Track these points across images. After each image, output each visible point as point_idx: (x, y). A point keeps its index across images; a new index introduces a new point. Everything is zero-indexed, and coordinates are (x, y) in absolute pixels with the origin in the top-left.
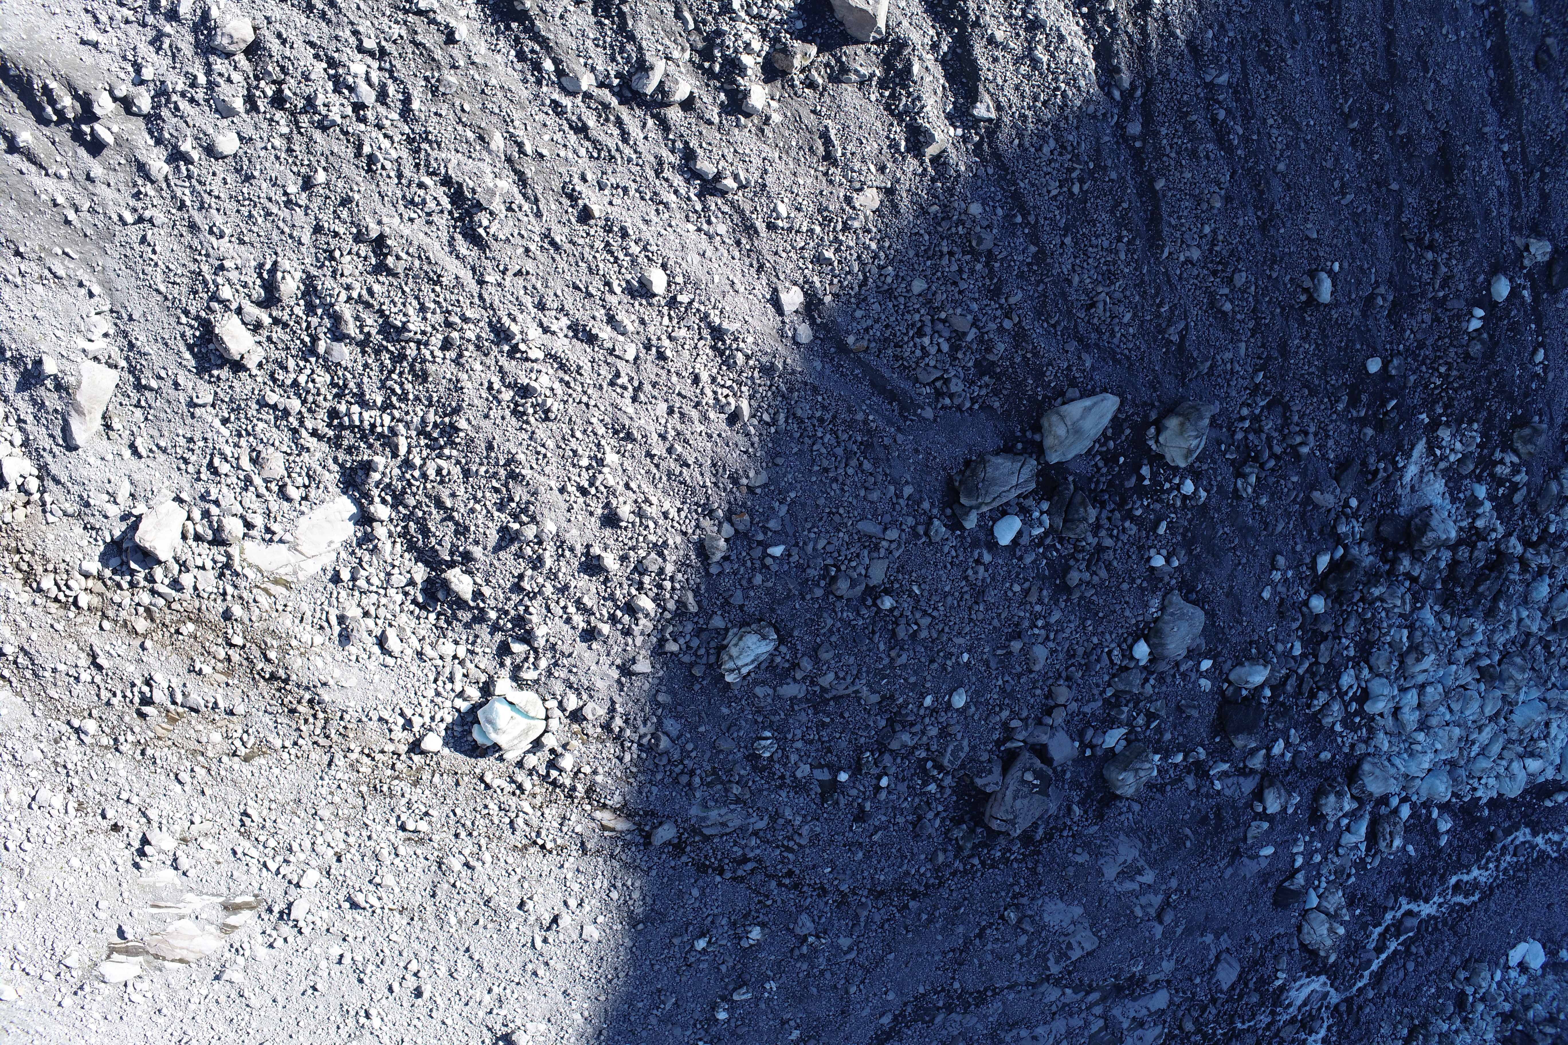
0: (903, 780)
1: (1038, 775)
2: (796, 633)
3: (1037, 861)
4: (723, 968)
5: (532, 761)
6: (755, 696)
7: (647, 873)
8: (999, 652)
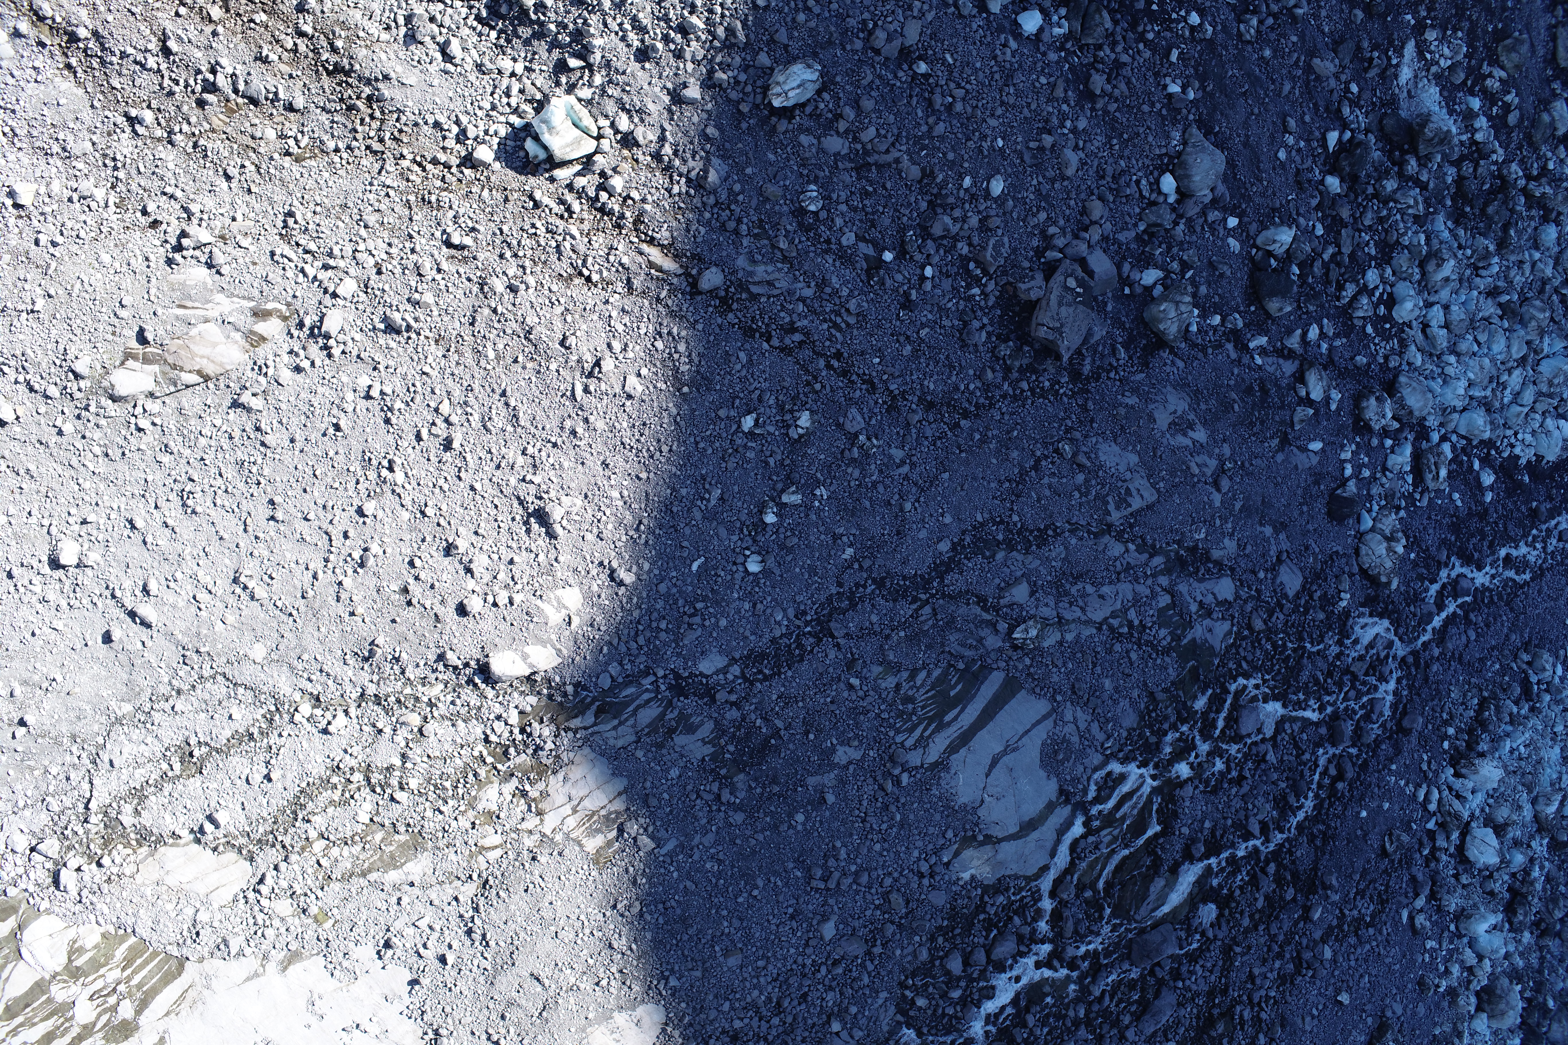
0: (948, 276)
1: (1081, 283)
2: (838, 79)
3: (1087, 399)
4: (771, 461)
5: (581, 182)
6: (800, 145)
7: (693, 325)
8: (1032, 145)
